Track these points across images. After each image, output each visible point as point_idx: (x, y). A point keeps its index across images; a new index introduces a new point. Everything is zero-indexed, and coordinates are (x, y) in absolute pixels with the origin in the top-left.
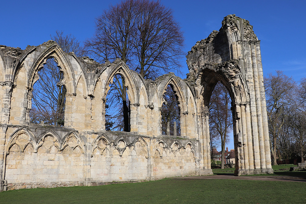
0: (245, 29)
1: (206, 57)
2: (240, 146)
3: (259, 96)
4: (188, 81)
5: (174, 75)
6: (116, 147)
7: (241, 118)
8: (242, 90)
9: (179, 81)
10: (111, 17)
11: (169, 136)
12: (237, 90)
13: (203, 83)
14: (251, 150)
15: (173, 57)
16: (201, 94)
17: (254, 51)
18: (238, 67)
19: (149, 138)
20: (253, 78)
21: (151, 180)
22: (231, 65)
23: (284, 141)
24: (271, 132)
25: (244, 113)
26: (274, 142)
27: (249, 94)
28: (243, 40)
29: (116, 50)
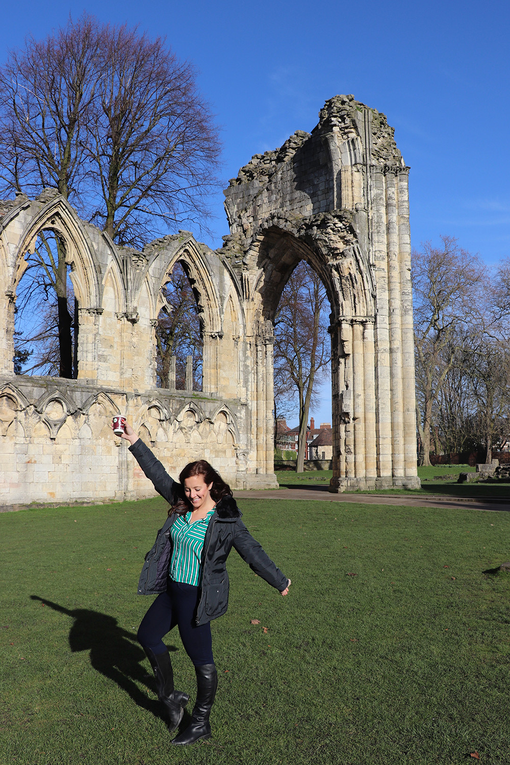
0: (375, 134)
1: (274, 197)
2: (345, 423)
3: (397, 304)
4: (227, 254)
5: (191, 239)
6: (40, 418)
7: (353, 354)
8: (358, 286)
9: (204, 254)
10: (30, 71)
11: (173, 391)
12: (345, 285)
13: (264, 262)
14: (371, 432)
15: (191, 192)
16: (258, 289)
17: (393, 193)
18: (351, 230)
19: (123, 394)
20: (386, 259)
21: (128, 499)
22: (334, 224)
23: (451, 409)
24: (421, 386)
25: (359, 343)
26: (426, 410)
27: (374, 297)
28: (369, 162)
29: (44, 164)
